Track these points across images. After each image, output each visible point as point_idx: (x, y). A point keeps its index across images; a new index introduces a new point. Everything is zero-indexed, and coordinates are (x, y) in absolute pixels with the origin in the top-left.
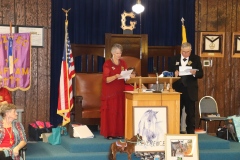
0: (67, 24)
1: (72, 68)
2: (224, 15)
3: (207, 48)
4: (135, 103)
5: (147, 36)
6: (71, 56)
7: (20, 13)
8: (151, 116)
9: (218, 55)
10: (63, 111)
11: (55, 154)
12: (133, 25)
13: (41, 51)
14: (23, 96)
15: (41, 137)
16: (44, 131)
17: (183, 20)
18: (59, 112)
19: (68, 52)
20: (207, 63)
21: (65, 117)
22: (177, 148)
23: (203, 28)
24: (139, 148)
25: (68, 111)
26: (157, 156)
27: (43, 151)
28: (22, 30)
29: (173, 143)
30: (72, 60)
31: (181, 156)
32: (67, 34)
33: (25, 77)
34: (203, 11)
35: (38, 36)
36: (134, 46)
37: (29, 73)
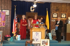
0: (15, 9)
1: (17, 21)
2: (58, 8)
3: (54, 17)
4: (33, 31)
5: (37, 13)
6: (16, 18)
7: (3, 6)
8: (37, 34)
9: (57, 18)
10: (14, 32)
12: (34, 10)
13: (8, 16)
14: (3, 28)
16: (9, 38)
17: (47, 9)
18: (13, 33)
19: (15, 17)
21: (14, 34)
22: (44, 43)
23: (53, 11)
24: (33, 42)
25: (15, 32)
26: (38, 45)
27: (8, 43)
28: (3, 11)
29: (43, 41)
30: (17, 19)
31: (45, 45)
32: (15, 12)
33: (4, 23)
34: (53, 7)
35: (8, 12)
36: (34, 15)
37: (5, 22)
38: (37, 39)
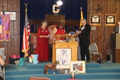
0: (26, 10)
1: (29, 31)
2: (101, 6)
3: (93, 21)
5: (64, 16)
6: (29, 25)
7: (5, 5)
9: (98, 25)
10: (25, 50)
11: (20, 70)
12: (58, 10)
13: (15, 23)
14: (7, 43)
15: (15, 62)
16: (17, 59)
17: (81, 8)
18: (23, 51)
19: (27, 23)
20: (93, 28)
21: (26, 53)
23: (91, 12)
24: (58, 67)
25: (27, 50)
26: (66, 71)
28: (6, 13)
29: (74, 65)
30: (29, 27)
32: (26, 15)
33: (7, 35)
34: (91, 4)
35: (13, 16)
36: (59, 20)
37: (9, 33)
38: (63, 61)
